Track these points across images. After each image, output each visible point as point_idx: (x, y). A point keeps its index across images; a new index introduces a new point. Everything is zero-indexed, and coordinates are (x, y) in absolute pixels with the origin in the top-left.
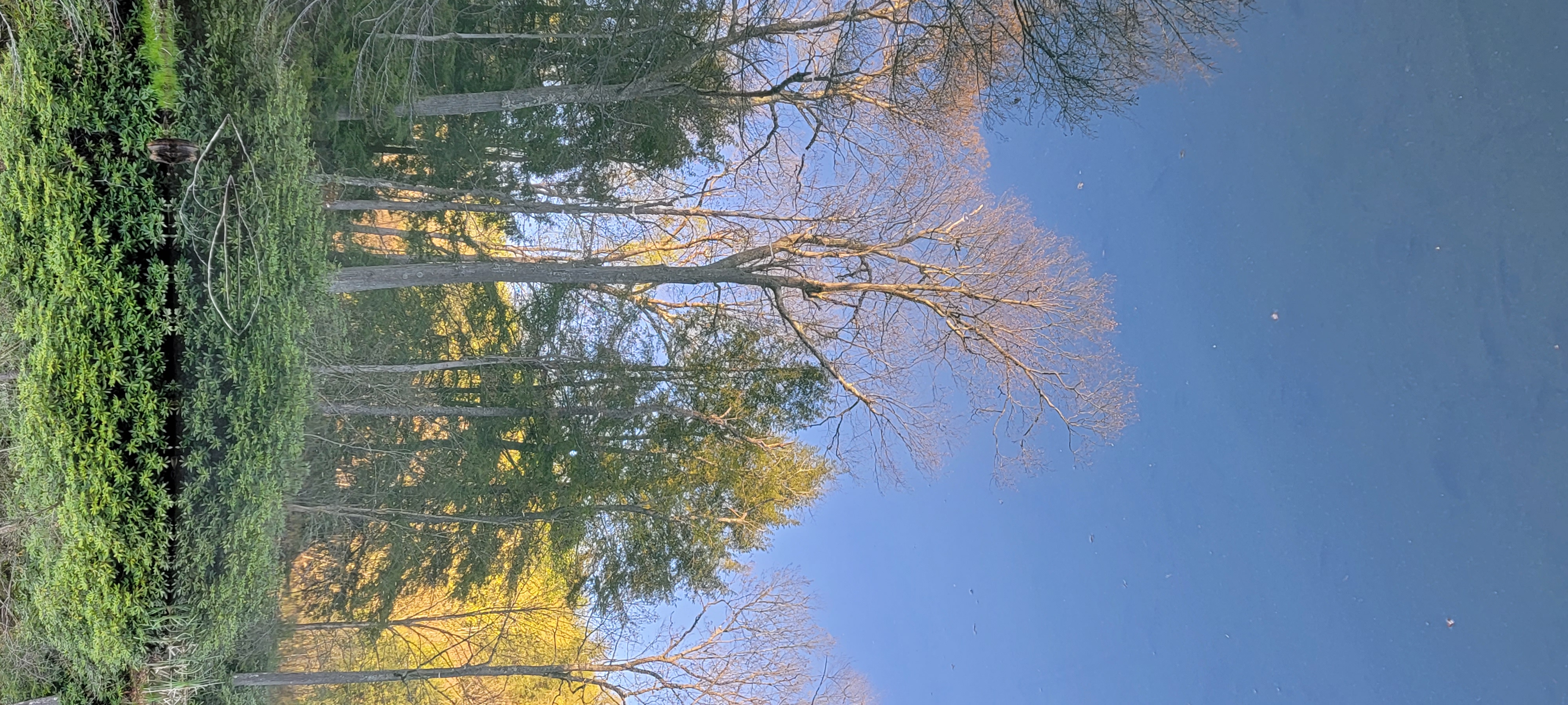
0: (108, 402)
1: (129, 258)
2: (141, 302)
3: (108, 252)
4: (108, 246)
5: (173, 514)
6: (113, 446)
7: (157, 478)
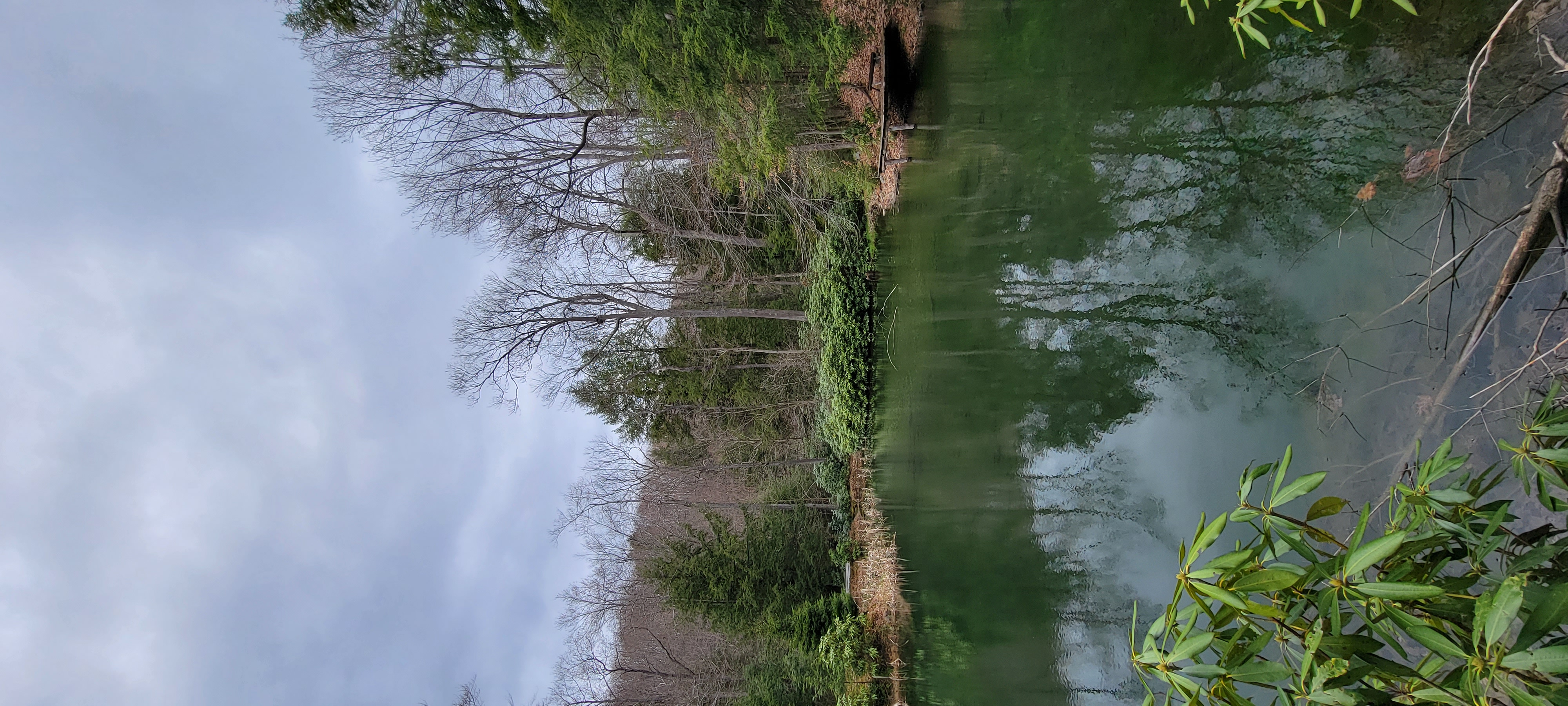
0: (849, 365)
1: (857, 314)
2: (861, 329)
3: (851, 311)
4: (851, 309)
5: (868, 406)
6: (850, 381)
7: (864, 393)
